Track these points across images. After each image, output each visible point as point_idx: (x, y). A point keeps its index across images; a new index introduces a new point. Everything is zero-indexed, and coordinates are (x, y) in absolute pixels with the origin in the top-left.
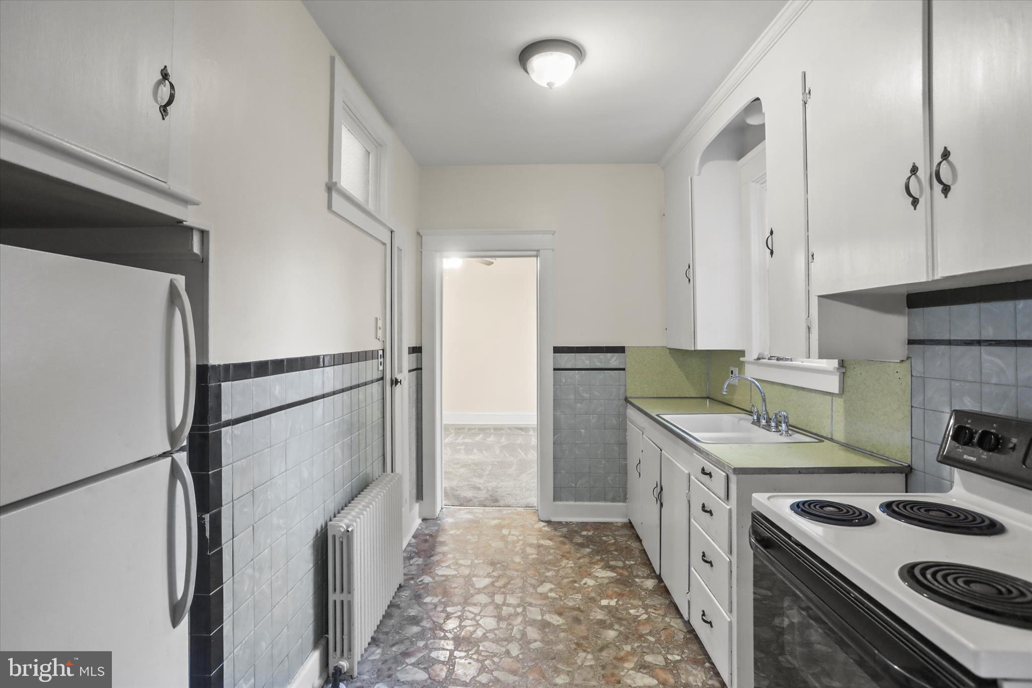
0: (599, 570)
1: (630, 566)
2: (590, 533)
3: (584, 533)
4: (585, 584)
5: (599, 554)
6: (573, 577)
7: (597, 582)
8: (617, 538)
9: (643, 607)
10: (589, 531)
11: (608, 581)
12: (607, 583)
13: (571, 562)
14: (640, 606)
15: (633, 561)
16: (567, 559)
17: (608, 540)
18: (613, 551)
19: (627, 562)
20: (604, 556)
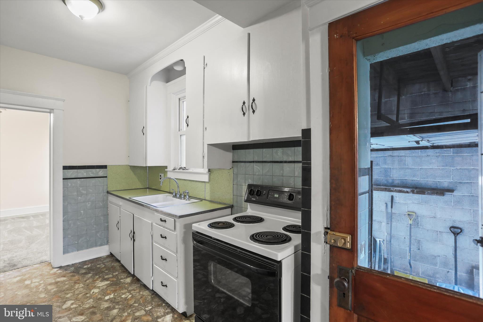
0: (99, 283)
1: (116, 275)
2: (89, 266)
3: (85, 267)
4: (93, 292)
5: (98, 275)
6: (84, 292)
7: (100, 289)
8: (105, 264)
9: (128, 292)
10: (88, 265)
11: (106, 286)
12: (106, 288)
13: (81, 284)
14: (127, 292)
15: (117, 272)
16: (78, 284)
17: (101, 266)
18: (105, 271)
19: (114, 274)
20: (101, 275)
